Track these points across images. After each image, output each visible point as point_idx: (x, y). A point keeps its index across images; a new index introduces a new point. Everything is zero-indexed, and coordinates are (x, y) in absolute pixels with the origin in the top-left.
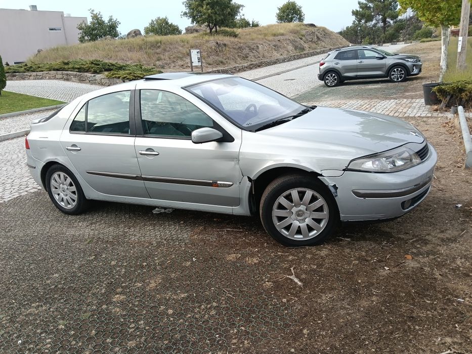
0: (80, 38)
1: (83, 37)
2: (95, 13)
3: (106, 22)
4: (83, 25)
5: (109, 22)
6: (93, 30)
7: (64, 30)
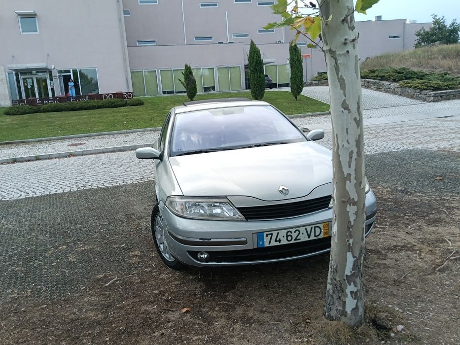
0: (416, 45)
1: (420, 44)
2: (437, 18)
3: (448, 26)
4: (422, 31)
5: (450, 27)
6: (432, 35)
7: (404, 36)
